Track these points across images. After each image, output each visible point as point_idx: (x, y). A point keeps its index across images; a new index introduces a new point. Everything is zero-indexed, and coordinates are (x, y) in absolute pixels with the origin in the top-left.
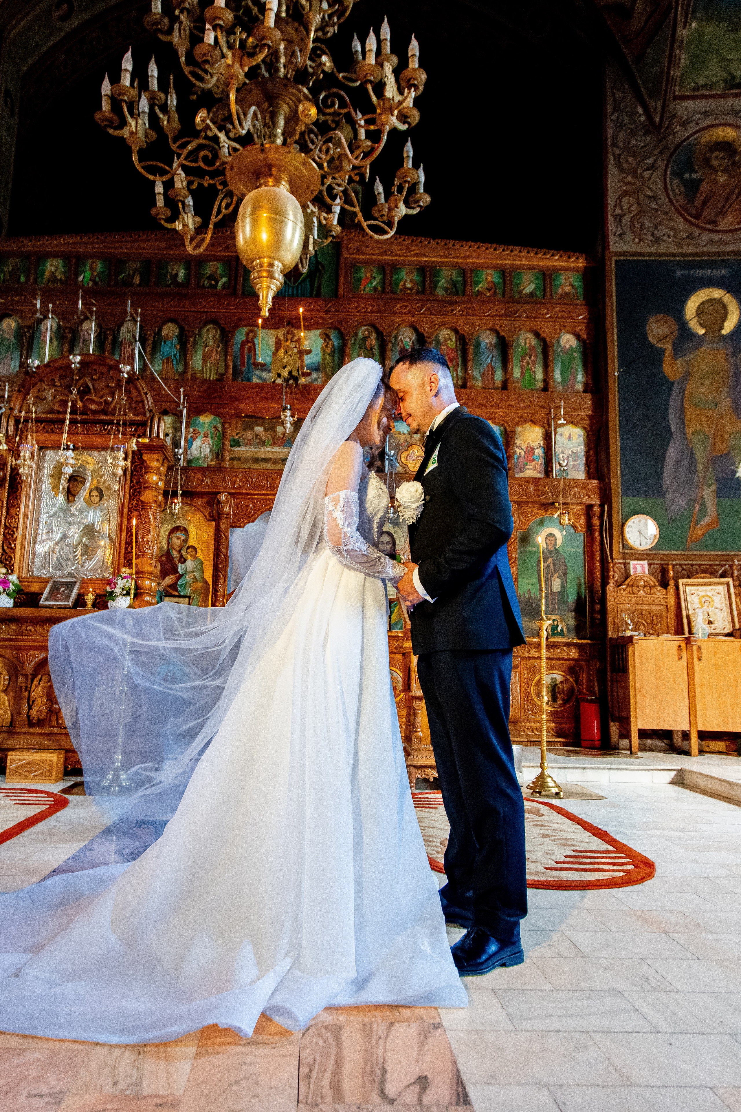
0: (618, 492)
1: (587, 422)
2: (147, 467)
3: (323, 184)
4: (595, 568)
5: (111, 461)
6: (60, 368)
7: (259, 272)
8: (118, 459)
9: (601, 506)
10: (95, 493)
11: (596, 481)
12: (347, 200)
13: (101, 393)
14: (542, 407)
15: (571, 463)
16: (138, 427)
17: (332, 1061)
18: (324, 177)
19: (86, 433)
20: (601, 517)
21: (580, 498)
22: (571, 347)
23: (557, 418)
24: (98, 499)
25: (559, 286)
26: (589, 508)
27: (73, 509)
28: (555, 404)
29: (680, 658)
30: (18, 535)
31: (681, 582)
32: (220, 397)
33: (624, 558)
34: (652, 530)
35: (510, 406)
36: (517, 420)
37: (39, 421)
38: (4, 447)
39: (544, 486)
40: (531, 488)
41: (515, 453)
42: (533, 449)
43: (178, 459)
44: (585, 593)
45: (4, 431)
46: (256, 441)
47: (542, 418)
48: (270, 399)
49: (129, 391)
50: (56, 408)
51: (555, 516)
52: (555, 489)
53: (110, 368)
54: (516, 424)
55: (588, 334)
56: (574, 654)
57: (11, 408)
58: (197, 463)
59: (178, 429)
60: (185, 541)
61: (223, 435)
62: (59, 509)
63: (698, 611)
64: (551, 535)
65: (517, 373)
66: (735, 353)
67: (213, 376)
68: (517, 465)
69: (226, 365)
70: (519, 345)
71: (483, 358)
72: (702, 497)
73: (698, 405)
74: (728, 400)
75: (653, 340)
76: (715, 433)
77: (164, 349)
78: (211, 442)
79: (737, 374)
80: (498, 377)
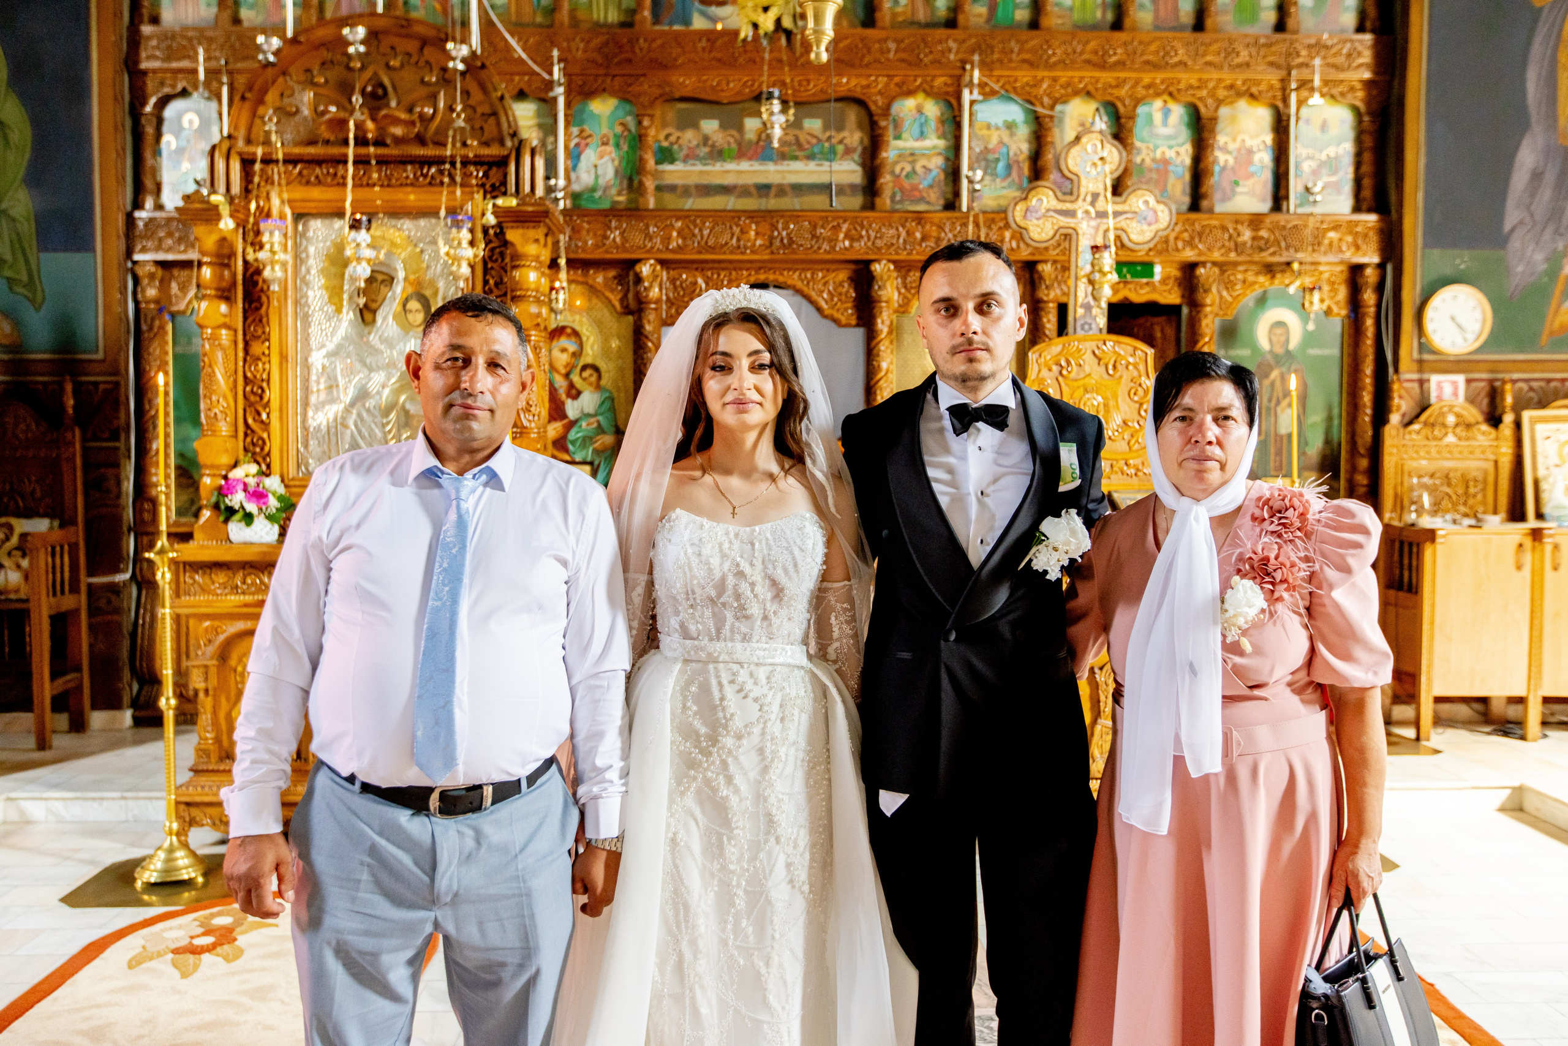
0: (1415, 240)
1: (1360, 94)
2: (516, 256)
4: (1361, 390)
5: (447, 248)
6: (322, 45)
8: (460, 244)
9: (1381, 266)
10: (414, 305)
11: (1372, 218)
13: (408, 99)
14: (1272, 64)
15: (1325, 181)
16: (490, 169)
19: (388, 183)
20: (1379, 291)
21: (1341, 251)
23: (1301, 87)
24: (420, 317)
26: (1356, 270)
27: (373, 338)
28: (1300, 60)
29: (1519, 567)
30: (273, 394)
31: (1527, 415)
32: (629, 61)
33: (1420, 370)
34: (1478, 315)
35: (1209, 64)
36: (1222, 93)
37: (291, 161)
38: (227, 224)
39: (1271, 230)
40: (1247, 235)
41: (1215, 161)
42: (1250, 152)
43: (557, 200)
44: (1340, 434)
45: (222, 188)
46: (705, 150)
47: (1271, 87)
48: (730, 63)
49: (466, 93)
50: (325, 133)
51: (1292, 290)
52: (1291, 237)
53: (424, 42)
54: (1220, 103)
57: (230, 137)
58: (591, 199)
59: (549, 129)
60: (576, 355)
61: (639, 139)
62: (346, 338)
63: (1554, 470)
64: (1280, 324)
67: (613, 16)
68: (1218, 185)
78: (615, 155)
80: (1187, 1)
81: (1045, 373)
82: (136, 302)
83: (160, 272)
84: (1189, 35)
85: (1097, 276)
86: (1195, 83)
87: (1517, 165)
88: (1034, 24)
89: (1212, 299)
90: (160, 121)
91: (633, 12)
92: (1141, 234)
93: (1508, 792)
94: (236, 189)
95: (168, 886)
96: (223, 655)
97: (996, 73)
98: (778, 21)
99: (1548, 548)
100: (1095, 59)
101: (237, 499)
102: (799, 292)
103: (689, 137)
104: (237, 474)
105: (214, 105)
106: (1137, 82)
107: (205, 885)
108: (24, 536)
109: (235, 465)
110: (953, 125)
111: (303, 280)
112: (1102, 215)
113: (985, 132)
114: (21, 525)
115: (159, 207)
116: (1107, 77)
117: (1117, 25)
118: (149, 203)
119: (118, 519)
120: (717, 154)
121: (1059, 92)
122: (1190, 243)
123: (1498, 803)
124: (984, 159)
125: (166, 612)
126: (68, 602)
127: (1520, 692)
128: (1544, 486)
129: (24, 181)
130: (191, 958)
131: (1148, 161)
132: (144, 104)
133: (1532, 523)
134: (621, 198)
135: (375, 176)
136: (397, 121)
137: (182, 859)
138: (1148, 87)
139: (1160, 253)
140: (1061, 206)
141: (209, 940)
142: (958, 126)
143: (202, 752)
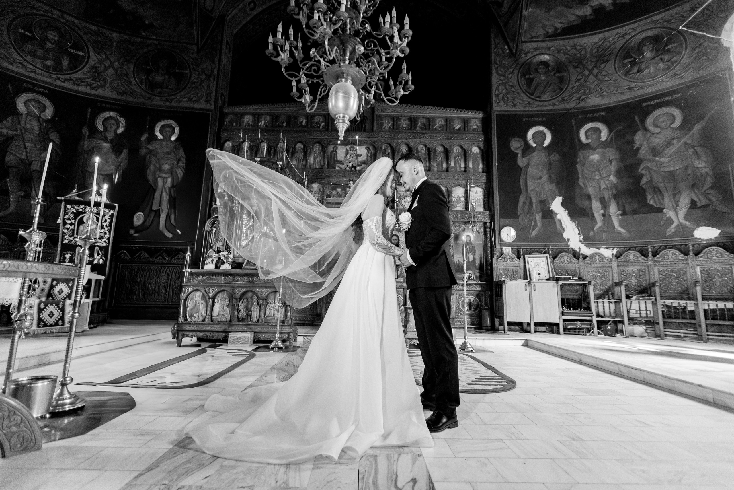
0: (498, 217)
1: (484, 186)
3: (366, 81)
4: (487, 250)
7: (339, 120)
9: (491, 223)
12: (377, 88)
14: (464, 179)
15: (477, 204)
17: (373, 471)
18: (367, 78)
20: (490, 228)
21: (481, 219)
22: (477, 153)
23: (470, 184)
25: (471, 126)
26: (485, 224)
28: (470, 178)
29: (526, 290)
31: (526, 256)
32: (321, 176)
33: (501, 246)
34: (513, 233)
35: (450, 179)
36: (453, 185)
39: (465, 214)
40: (459, 215)
41: (452, 199)
42: (460, 198)
44: (483, 261)
46: (337, 195)
47: (464, 184)
48: (344, 176)
51: (470, 227)
52: (470, 215)
54: (453, 187)
55: (484, 147)
56: (479, 288)
61: (323, 192)
63: (534, 269)
64: (468, 236)
65: (453, 164)
66: (549, 155)
67: (318, 167)
68: (453, 205)
69: (324, 162)
70: (453, 152)
71: (438, 158)
72: (535, 219)
73: (533, 178)
74: (547, 176)
75: (513, 149)
76: (541, 191)
77: (297, 155)
78: (318, 195)
79: (551, 164)
80: (444, 166)
86: (446, 182)
87: (520, 201)
91: (323, 166)
93: (524, 341)
98: (352, 165)
99: (532, 286)
103: (334, 192)
120: (340, 196)
123: (521, 344)
127: (529, 321)
128: (531, 273)
133: (529, 280)
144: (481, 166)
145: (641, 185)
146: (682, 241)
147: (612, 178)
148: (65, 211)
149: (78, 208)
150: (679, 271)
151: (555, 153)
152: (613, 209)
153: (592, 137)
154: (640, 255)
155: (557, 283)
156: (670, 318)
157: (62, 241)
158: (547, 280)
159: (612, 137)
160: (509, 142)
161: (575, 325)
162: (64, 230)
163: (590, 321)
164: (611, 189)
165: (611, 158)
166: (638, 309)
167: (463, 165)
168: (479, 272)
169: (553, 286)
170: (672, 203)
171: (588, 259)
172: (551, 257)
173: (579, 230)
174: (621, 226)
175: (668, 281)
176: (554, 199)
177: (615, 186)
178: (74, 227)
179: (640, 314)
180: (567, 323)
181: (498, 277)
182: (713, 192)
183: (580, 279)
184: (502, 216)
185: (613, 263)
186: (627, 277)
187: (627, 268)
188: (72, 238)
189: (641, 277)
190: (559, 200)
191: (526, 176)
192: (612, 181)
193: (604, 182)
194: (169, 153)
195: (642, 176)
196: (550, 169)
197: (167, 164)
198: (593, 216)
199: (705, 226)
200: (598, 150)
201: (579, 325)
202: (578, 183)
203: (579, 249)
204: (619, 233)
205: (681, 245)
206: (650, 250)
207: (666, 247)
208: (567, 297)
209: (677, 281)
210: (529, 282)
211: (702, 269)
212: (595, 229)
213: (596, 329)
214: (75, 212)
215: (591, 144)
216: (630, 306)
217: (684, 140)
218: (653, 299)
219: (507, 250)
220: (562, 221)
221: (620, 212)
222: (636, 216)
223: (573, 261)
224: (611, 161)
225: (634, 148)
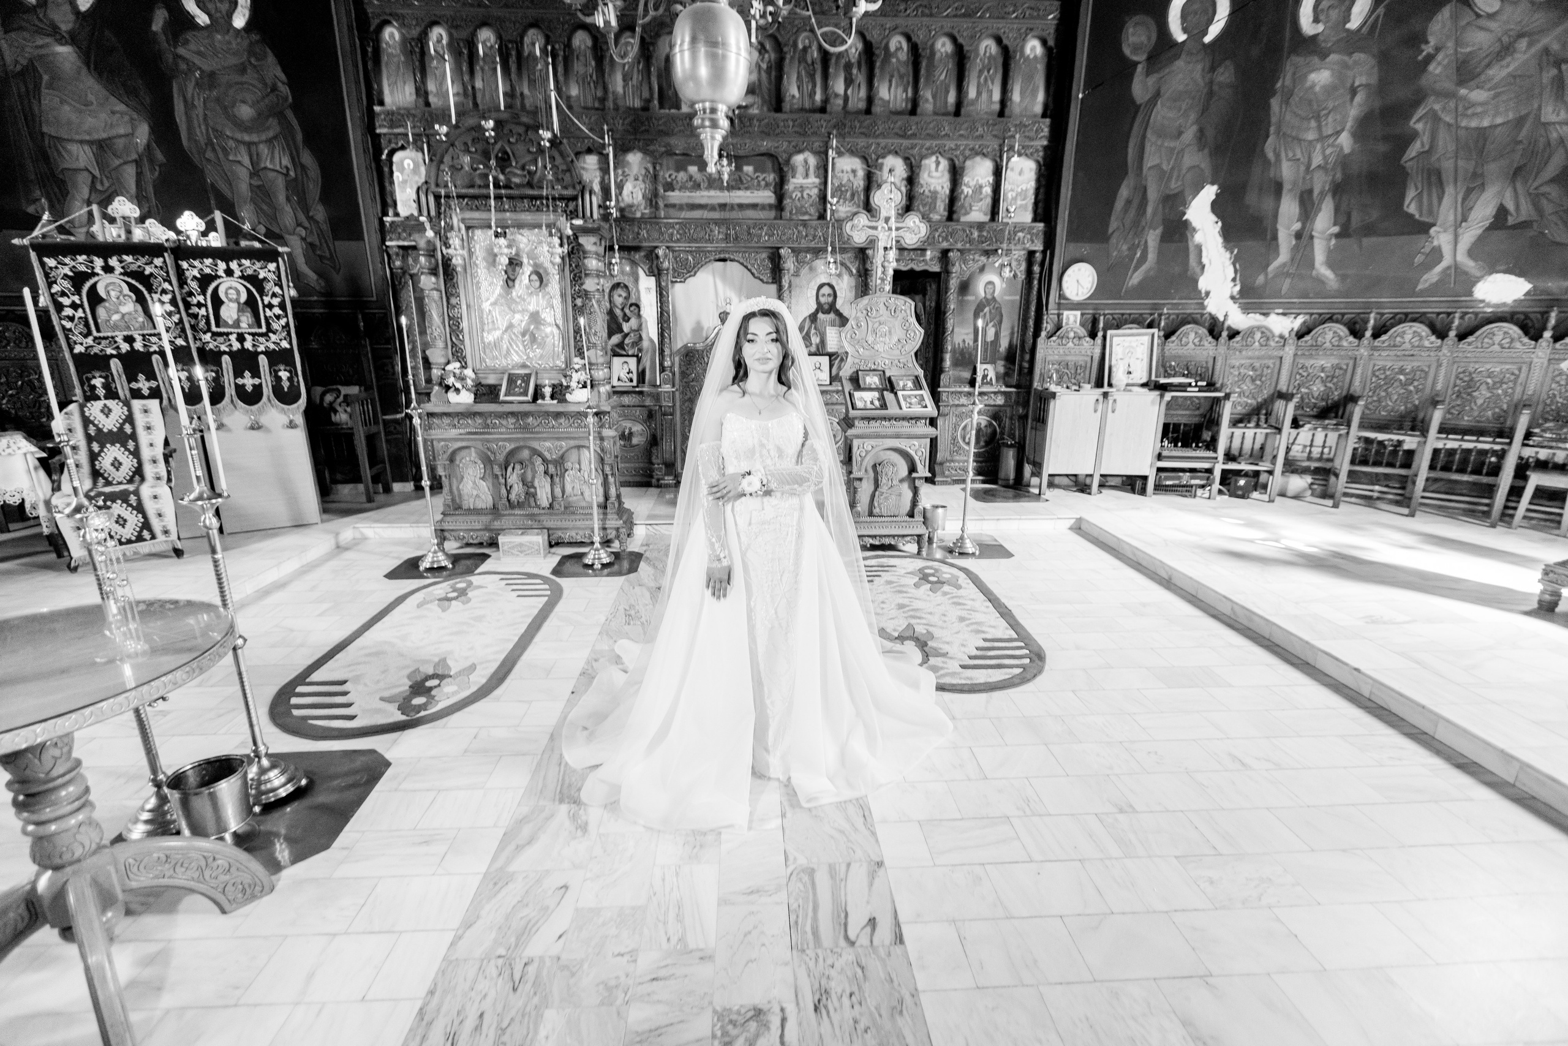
0: (1063, 237)
1: (1041, 154)
2: (585, 252)
4: (1028, 317)
5: (548, 247)
6: (472, 130)
7: (702, 118)
8: (554, 245)
9: (1044, 252)
10: (534, 277)
11: (1041, 226)
13: (522, 161)
14: (995, 136)
15: (1019, 204)
16: (568, 202)
17: (811, 905)
19: (514, 210)
20: (1042, 265)
21: (1024, 243)
22: (1035, 57)
23: (1010, 149)
24: (538, 284)
27: (514, 295)
28: (1010, 134)
29: (1096, 411)
30: (464, 325)
31: (1109, 332)
32: (647, 131)
33: (1059, 309)
34: (1090, 279)
35: (962, 136)
36: (967, 153)
37: (460, 197)
38: (430, 234)
39: (988, 232)
40: (976, 234)
41: (962, 191)
42: (981, 187)
43: (611, 214)
44: (1016, 341)
45: (425, 213)
46: (690, 184)
47: (994, 150)
49: (552, 158)
50: (478, 182)
51: (997, 265)
52: (999, 235)
53: (528, 128)
54: (966, 158)
55: (1057, 40)
56: (1000, 400)
57: (426, 182)
58: (631, 212)
59: (605, 170)
60: (627, 298)
61: (655, 177)
62: (500, 295)
63: (1120, 362)
64: (990, 283)
65: (972, 93)
66: (1213, 69)
67: (637, 104)
68: (963, 206)
69: (651, 89)
70: (977, 55)
71: (937, 73)
72: (1146, 242)
73: (1161, 134)
74: (1195, 128)
75: (1127, 51)
76: (1173, 168)
77: (578, 67)
78: (643, 186)
79: (1211, 94)
80: (952, 98)
81: (859, 314)
82: (391, 269)
83: (401, 252)
84: (951, 118)
85: (886, 264)
86: (953, 146)
87: (1119, 195)
88: (868, 111)
89: (955, 269)
90: (391, 164)
91: (648, 102)
92: (911, 240)
93: (1073, 521)
94: (433, 213)
95: (436, 570)
96: (452, 459)
97: (847, 140)
99: (1111, 402)
100: (900, 133)
101: (451, 381)
102: (742, 264)
103: (682, 176)
104: (449, 367)
105: (420, 155)
106: (922, 147)
107: (454, 567)
108: (346, 396)
109: (448, 363)
110: (823, 169)
111: (475, 263)
112: (890, 229)
113: (840, 174)
114: (345, 390)
115: (397, 214)
116: (906, 143)
117: (913, 112)
118: (391, 213)
119: (395, 385)
120: (697, 186)
121: (880, 150)
122: (946, 239)
123: (1069, 526)
124: (839, 191)
125: (420, 439)
126: (374, 429)
127: (1091, 472)
128: (1114, 369)
129: (321, 199)
130: (446, 603)
131: (927, 192)
132: (382, 154)
133: (1106, 389)
134: (647, 211)
135: (507, 207)
136: (515, 175)
137: (441, 556)
138: (927, 149)
139: (929, 244)
140: (871, 224)
141: (455, 594)
142: (826, 171)
143: (446, 505)
144: (1041, 97)
145: (1402, 162)
146: (1443, 305)
147: (1345, 141)
148: (47, 275)
149: (73, 263)
150: (1413, 371)
151: (1228, 63)
152: (1324, 222)
153: (1328, 16)
154: (1347, 332)
155: (1162, 396)
156: (1364, 462)
157: (71, 349)
158: (1143, 385)
159: (1378, 17)
160: (1119, 29)
161: (1179, 478)
162: (64, 322)
163: (1209, 471)
164: (1333, 169)
165: (1357, 84)
166: (1309, 443)
167: (997, 96)
168: (1005, 366)
169: (1153, 402)
170: (1456, 215)
171: (1238, 338)
172: (1162, 333)
173: (1236, 271)
174: (1330, 264)
175: (1386, 390)
176: (1197, 189)
177: (1344, 161)
178: (84, 312)
179: (1310, 452)
180: (1163, 475)
181: (1042, 380)
182: (1554, 191)
183: (1211, 386)
184: (1074, 235)
185: (1287, 348)
186: (1309, 379)
187: (1312, 362)
188: (89, 341)
189: (1335, 380)
190: (1210, 192)
191: (1146, 129)
192: (1342, 149)
193: (1323, 151)
194: (242, 69)
195: (1414, 135)
196: (1204, 110)
197: (244, 102)
198: (1275, 238)
199: (1506, 272)
200: (1333, 57)
201: (1185, 478)
202: (1263, 150)
203: (1226, 316)
204: (1320, 281)
205: (1439, 314)
206: (1372, 322)
207: (1407, 318)
208: (1175, 420)
209: (1403, 391)
210: (1105, 395)
211: (1460, 370)
212: (1271, 268)
213: (1216, 486)
214: (70, 274)
215: (1321, 38)
216: (1295, 439)
217: (1545, 41)
218: (1343, 432)
219: (1072, 319)
220: (1203, 248)
221: (1336, 229)
222: (1366, 241)
223: (1206, 343)
224: (1354, 92)
225: (1420, 58)
